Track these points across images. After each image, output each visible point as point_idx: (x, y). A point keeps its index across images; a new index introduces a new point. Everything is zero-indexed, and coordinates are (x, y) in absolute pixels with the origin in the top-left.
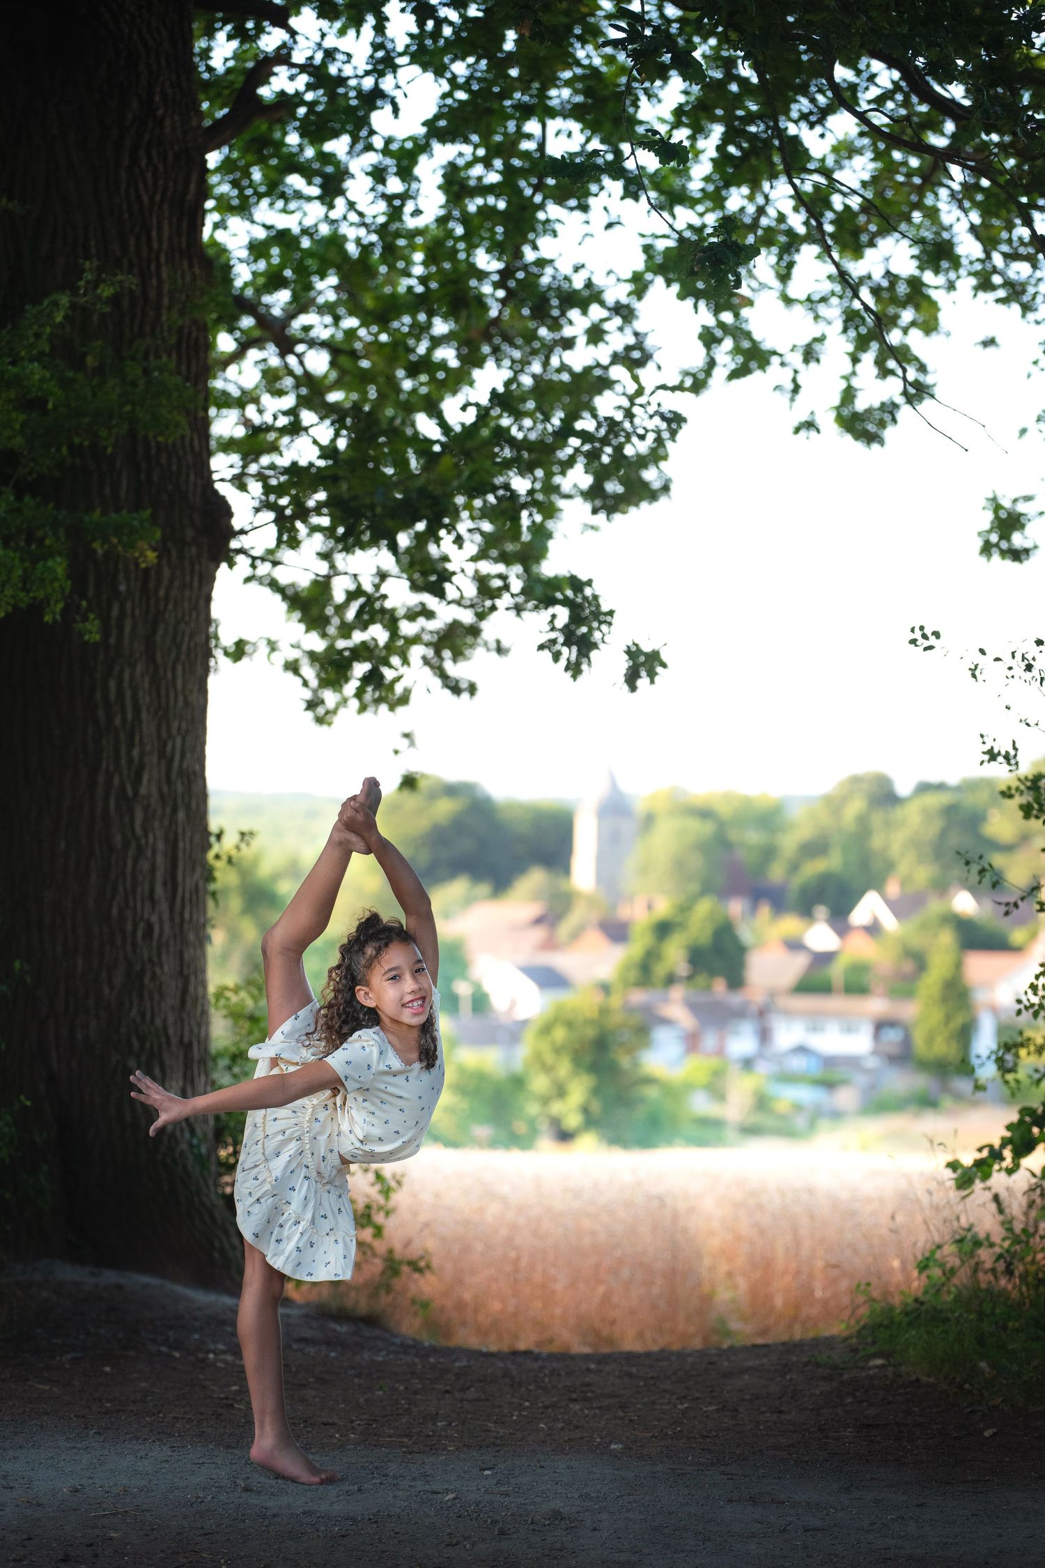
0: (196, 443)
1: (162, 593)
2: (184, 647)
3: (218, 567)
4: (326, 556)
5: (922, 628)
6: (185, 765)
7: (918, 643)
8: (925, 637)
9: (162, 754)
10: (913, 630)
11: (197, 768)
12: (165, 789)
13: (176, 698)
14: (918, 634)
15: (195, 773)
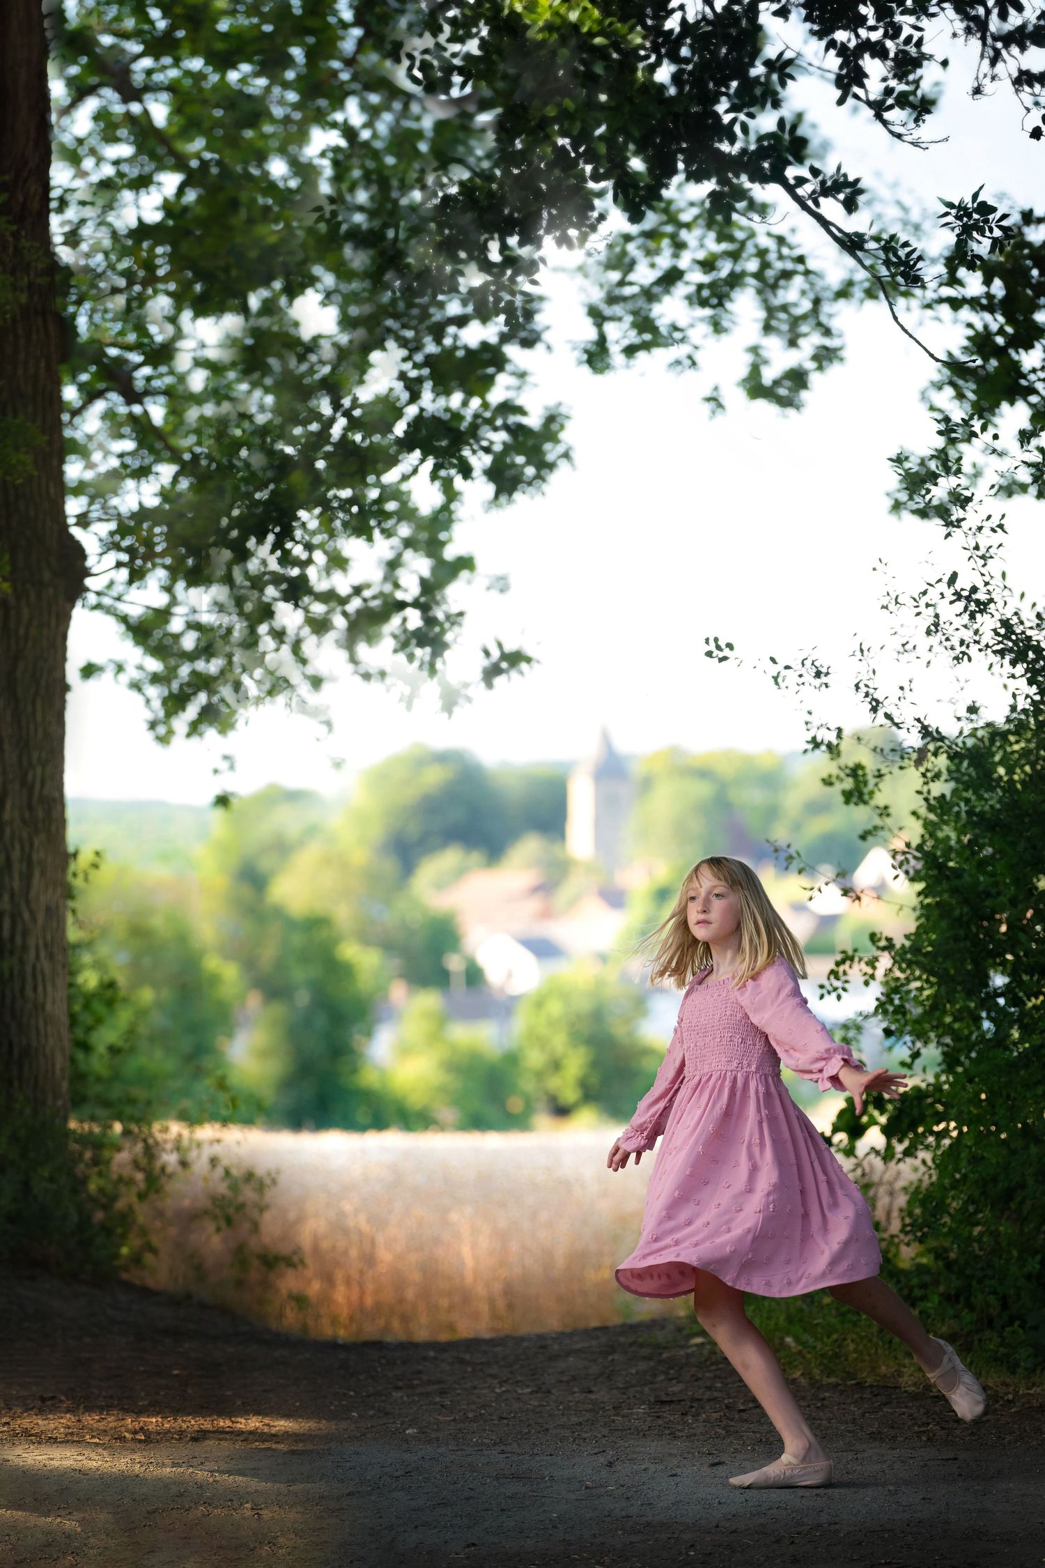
0: (52, 490)
1: (22, 631)
2: (43, 683)
3: (73, 606)
4: (168, 589)
5: (716, 640)
6: (46, 792)
7: (714, 655)
8: (719, 648)
9: (24, 783)
10: (707, 641)
11: (57, 795)
12: (27, 815)
13: (36, 730)
14: (712, 647)
15: (54, 800)
